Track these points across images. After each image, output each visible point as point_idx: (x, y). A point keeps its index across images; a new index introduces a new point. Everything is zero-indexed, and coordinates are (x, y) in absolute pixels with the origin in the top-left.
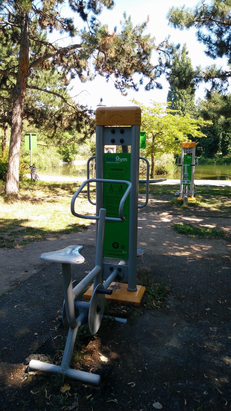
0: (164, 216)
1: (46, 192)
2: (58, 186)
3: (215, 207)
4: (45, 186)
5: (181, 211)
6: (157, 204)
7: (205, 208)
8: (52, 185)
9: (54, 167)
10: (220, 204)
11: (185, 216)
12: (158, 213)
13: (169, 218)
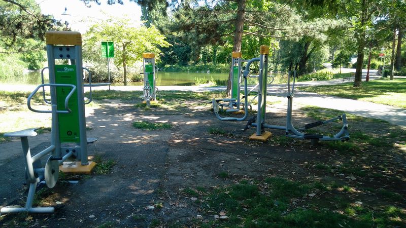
0: (127, 117)
1: (8, 101)
2: (22, 95)
3: (172, 108)
4: (7, 96)
5: (143, 112)
6: (124, 107)
7: (164, 108)
8: (15, 94)
9: (17, 76)
10: (177, 105)
11: (145, 115)
12: (123, 115)
13: (131, 118)
